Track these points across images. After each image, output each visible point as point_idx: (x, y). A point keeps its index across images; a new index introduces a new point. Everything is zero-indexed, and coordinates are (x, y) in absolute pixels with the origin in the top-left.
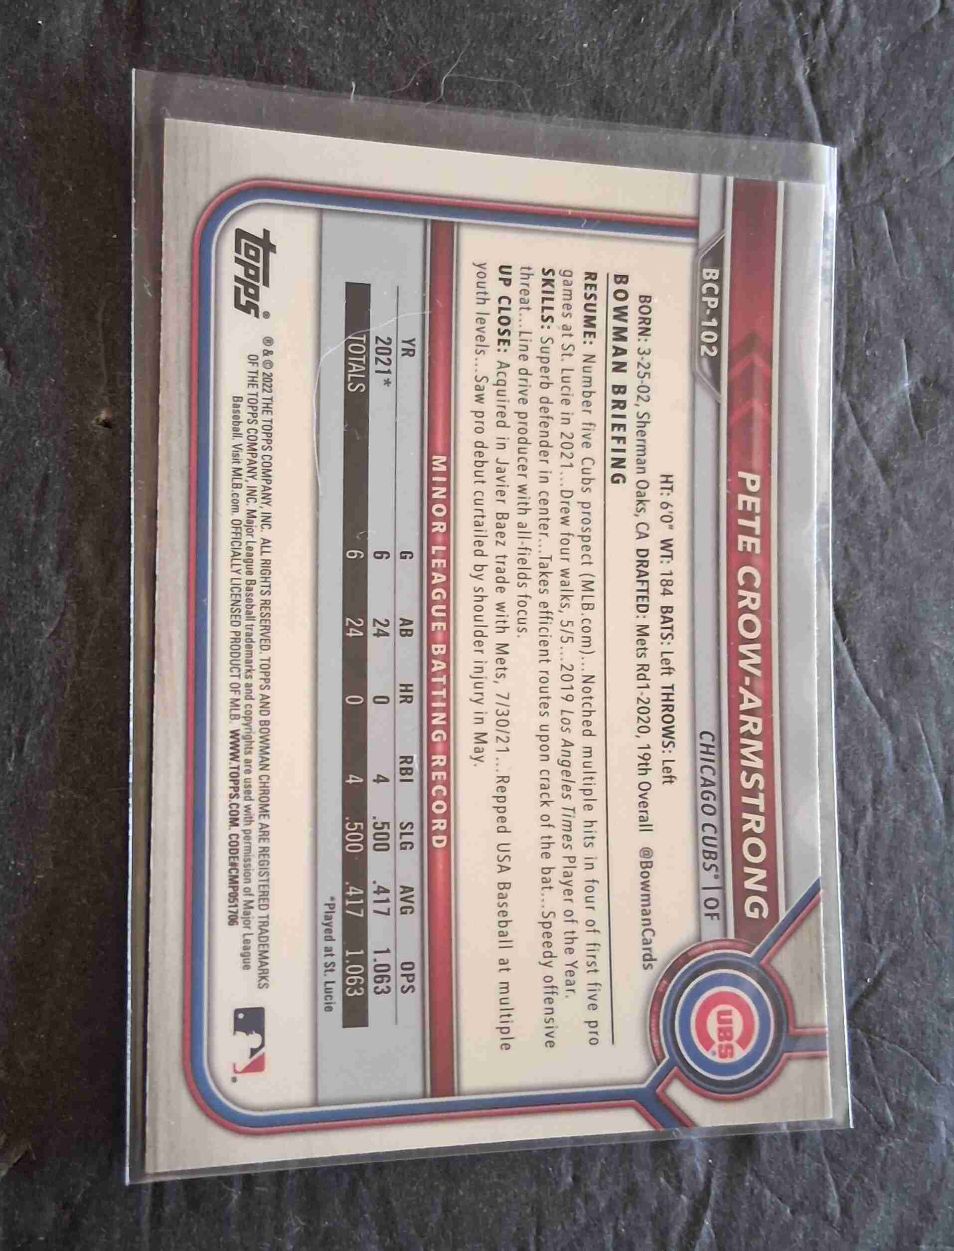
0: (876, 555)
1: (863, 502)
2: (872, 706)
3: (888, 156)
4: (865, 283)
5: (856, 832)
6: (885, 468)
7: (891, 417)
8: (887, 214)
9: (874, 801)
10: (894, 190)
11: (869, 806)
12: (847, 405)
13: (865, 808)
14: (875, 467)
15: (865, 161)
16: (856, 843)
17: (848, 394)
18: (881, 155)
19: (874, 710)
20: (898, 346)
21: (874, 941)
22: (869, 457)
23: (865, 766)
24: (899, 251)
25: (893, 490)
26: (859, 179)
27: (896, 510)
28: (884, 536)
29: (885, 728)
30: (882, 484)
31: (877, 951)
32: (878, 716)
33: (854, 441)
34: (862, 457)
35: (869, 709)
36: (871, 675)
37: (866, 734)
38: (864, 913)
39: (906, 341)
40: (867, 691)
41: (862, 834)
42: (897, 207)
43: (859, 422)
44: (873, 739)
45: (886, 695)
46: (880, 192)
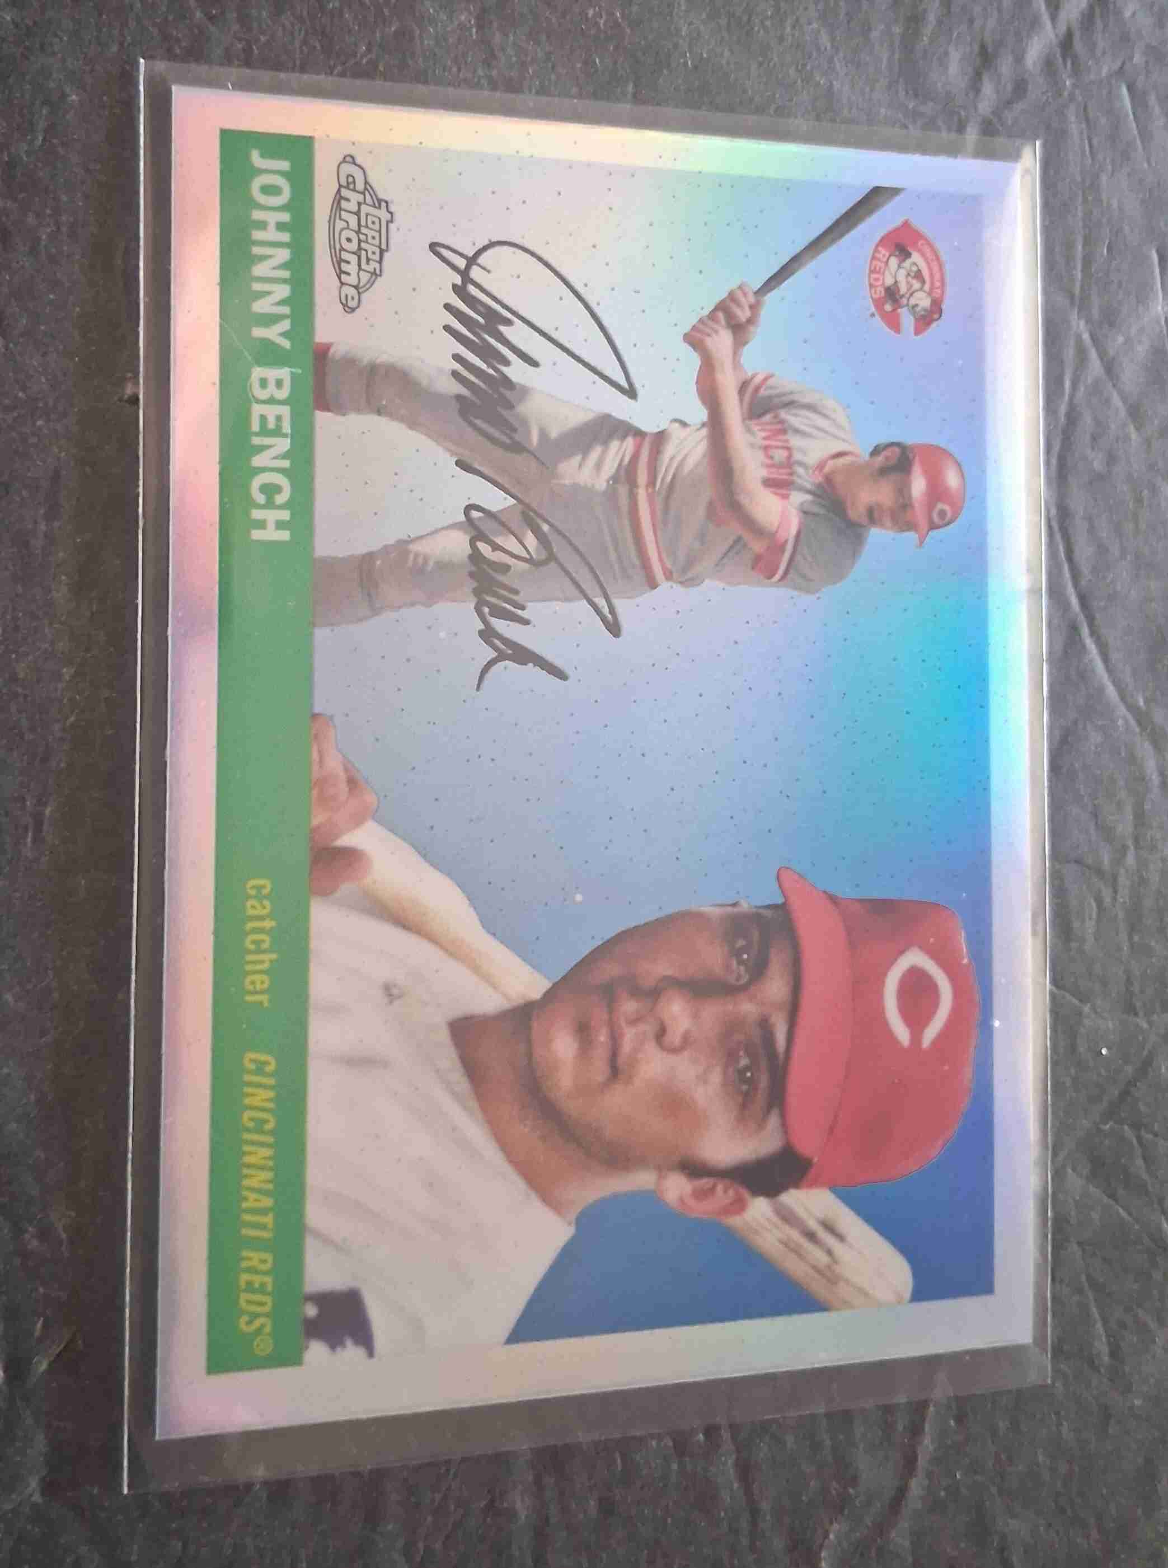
0: (1129, 527)
1: (1111, 459)
2: (1129, 717)
3: (1127, 14)
4: (1104, 178)
5: (1115, 878)
6: (1135, 413)
7: (1142, 349)
8: (1130, 89)
9: (1136, 840)
10: (1138, 59)
11: (1130, 843)
12: (1086, 336)
13: (1124, 848)
14: (1123, 413)
15: (1099, 24)
16: (1115, 892)
17: (1087, 322)
18: (1118, 13)
19: (1132, 722)
20: (1148, 257)
21: (1141, 1014)
22: (1117, 401)
23: (1123, 794)
24: (1145, 135)
25: (1148, 442)
26: (1092, 47)
27: (1152, 467)
28: (1139, 500)
29: (1147, 745)
30: (1134, 436)
31: (1145, 1026)
32: (1137, 730)
33: (1097, 382)
34: (1108, 401)
35: (1126, 721)
36: (1128, 678)
37: (1123, 754)
38: (1129, 981)
39: (1158, 251)
40: (1123, 699)
41: (1123, 881)
42: (1140, 82)
43: (1102, 355)
44: (1132, 759)
45: (1145, 703)
46: (1119, 63)
